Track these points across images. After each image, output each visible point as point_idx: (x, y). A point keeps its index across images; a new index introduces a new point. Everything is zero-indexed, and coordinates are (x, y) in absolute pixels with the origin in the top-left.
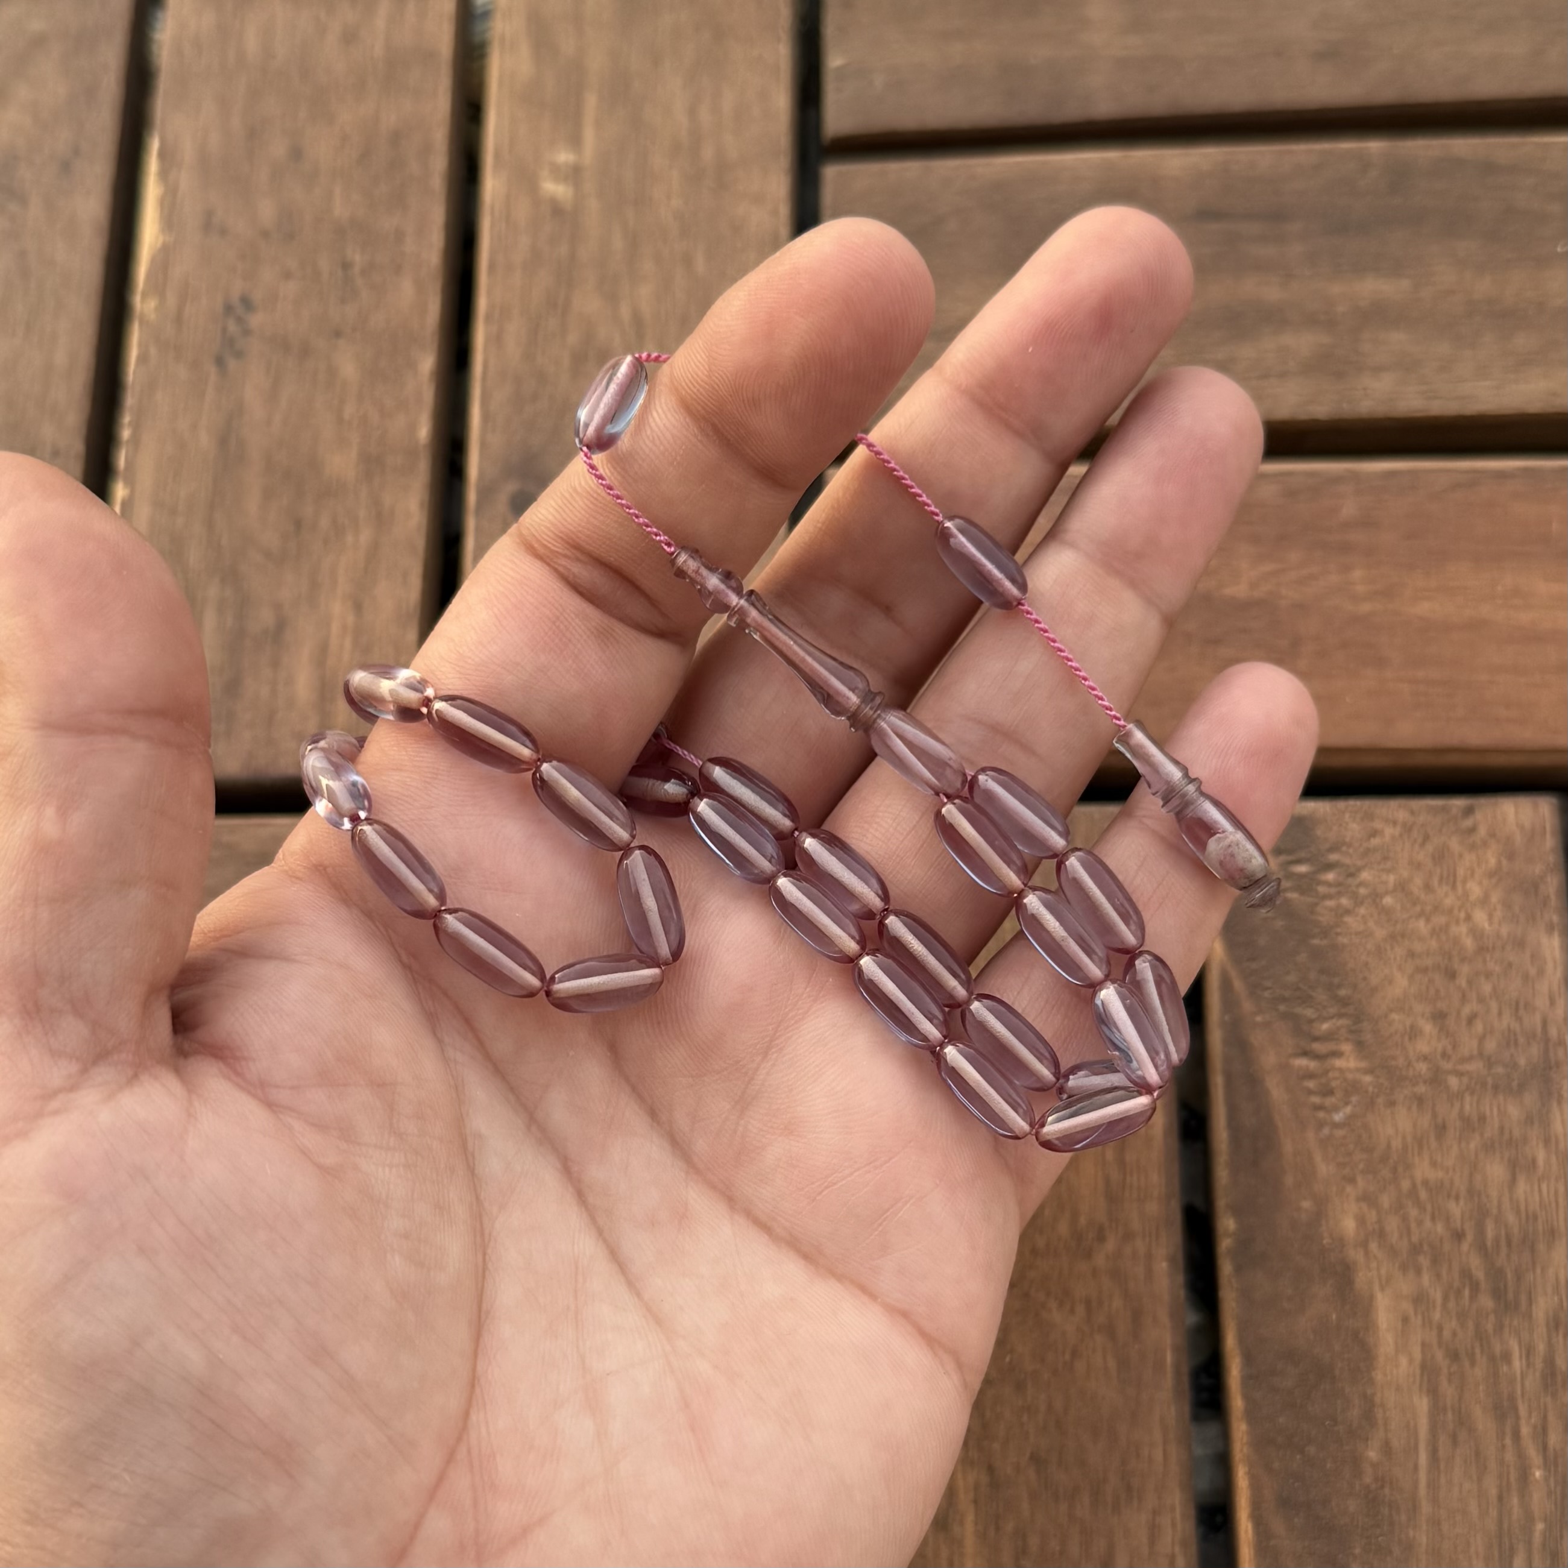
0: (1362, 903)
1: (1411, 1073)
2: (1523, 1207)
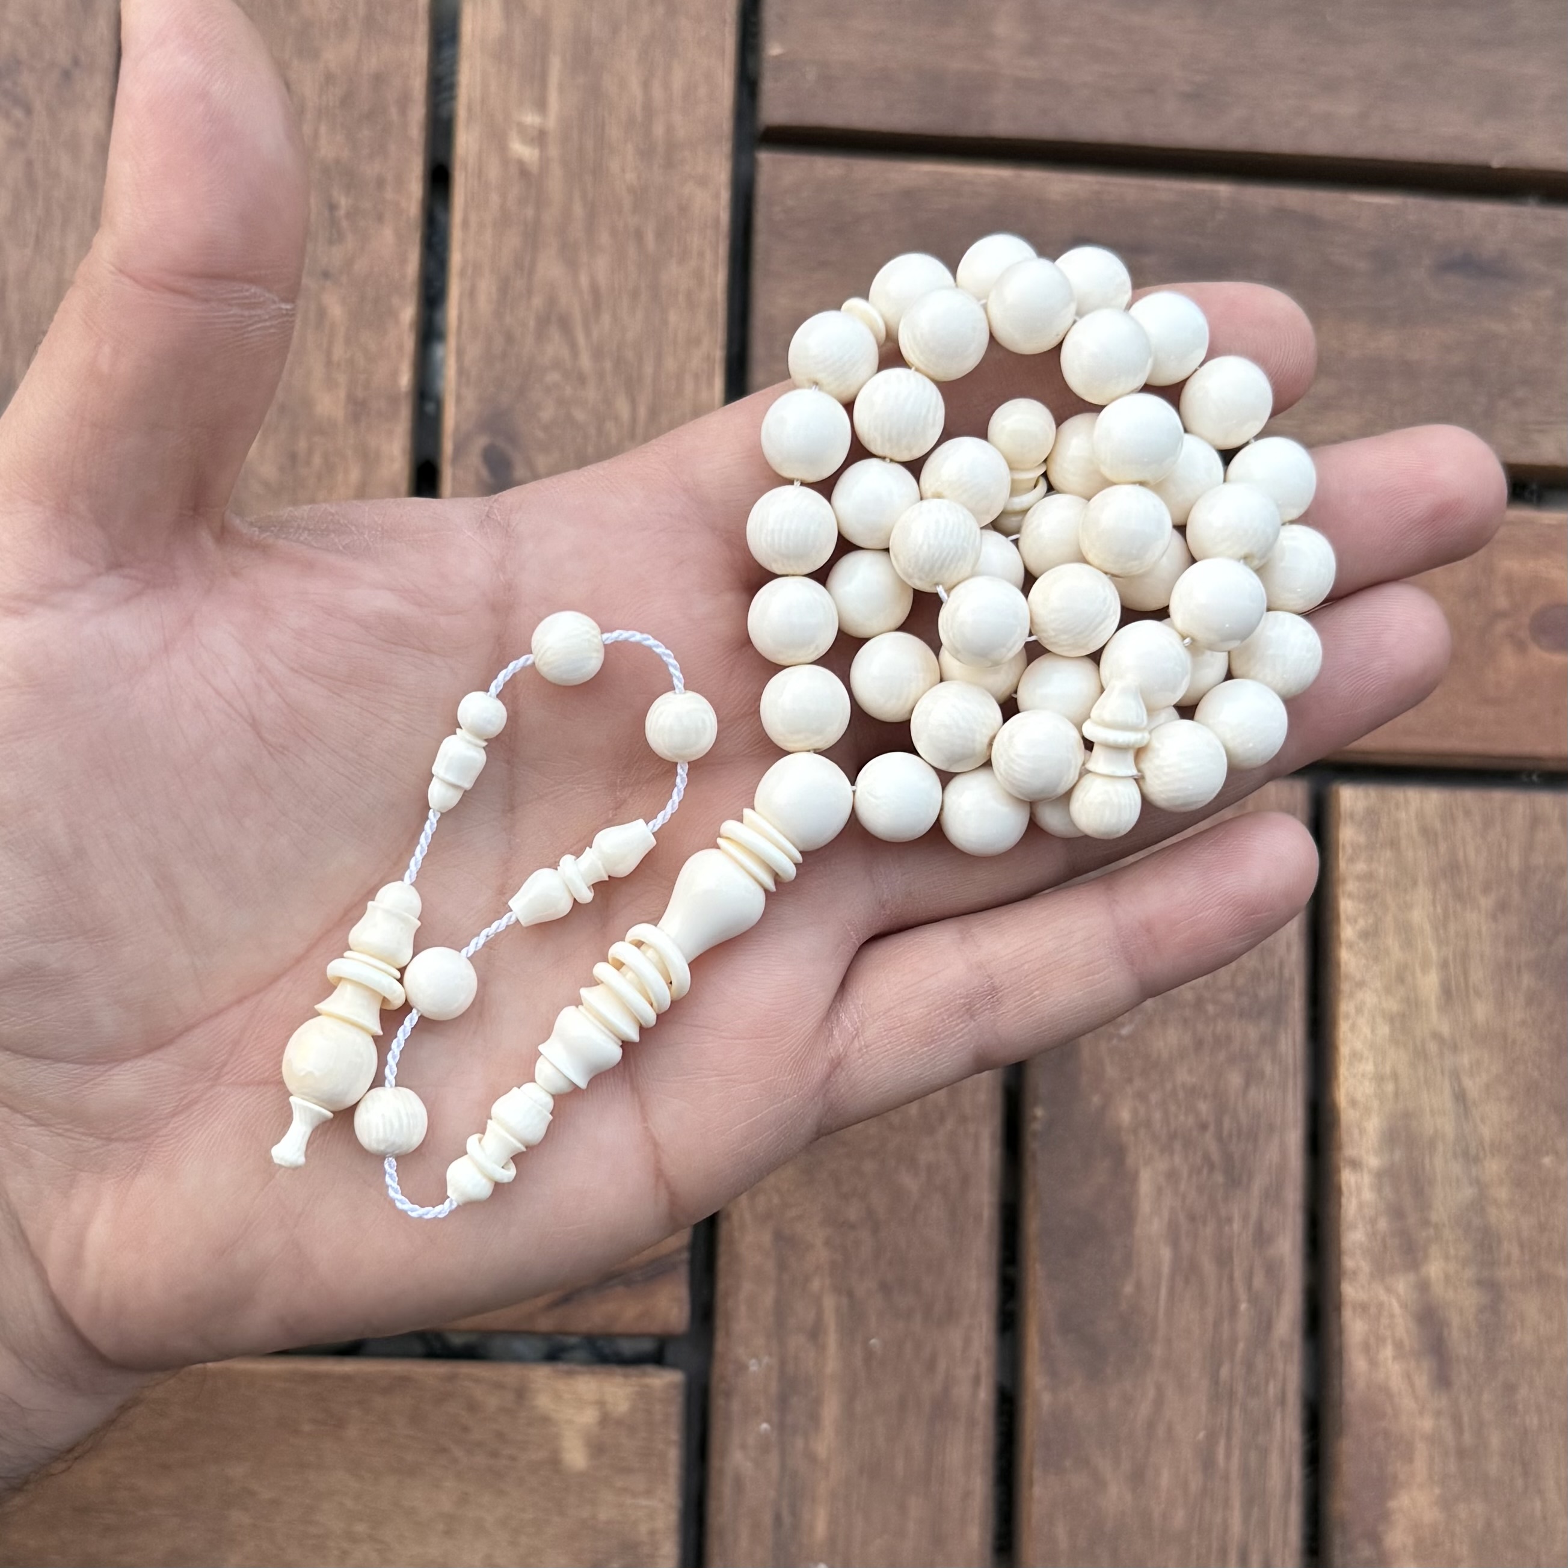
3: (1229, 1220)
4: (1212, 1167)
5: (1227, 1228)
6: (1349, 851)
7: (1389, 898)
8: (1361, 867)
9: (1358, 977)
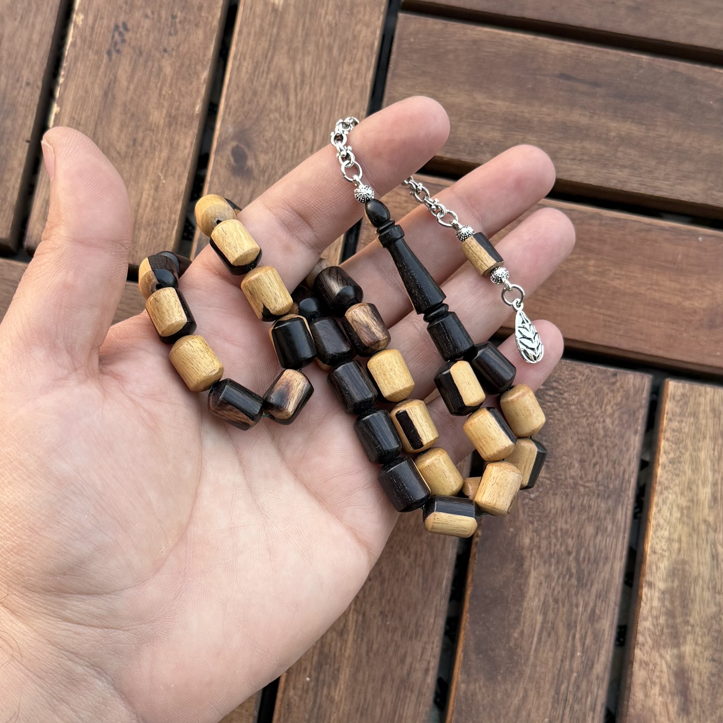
0: (562, 408)
1: (566, 483)
2: (597, 547)
3: (577, 606)
4: (571, 576)
5: (575, 610)
6: (670, 415)
7: (689, 443)
8: (675, 425)
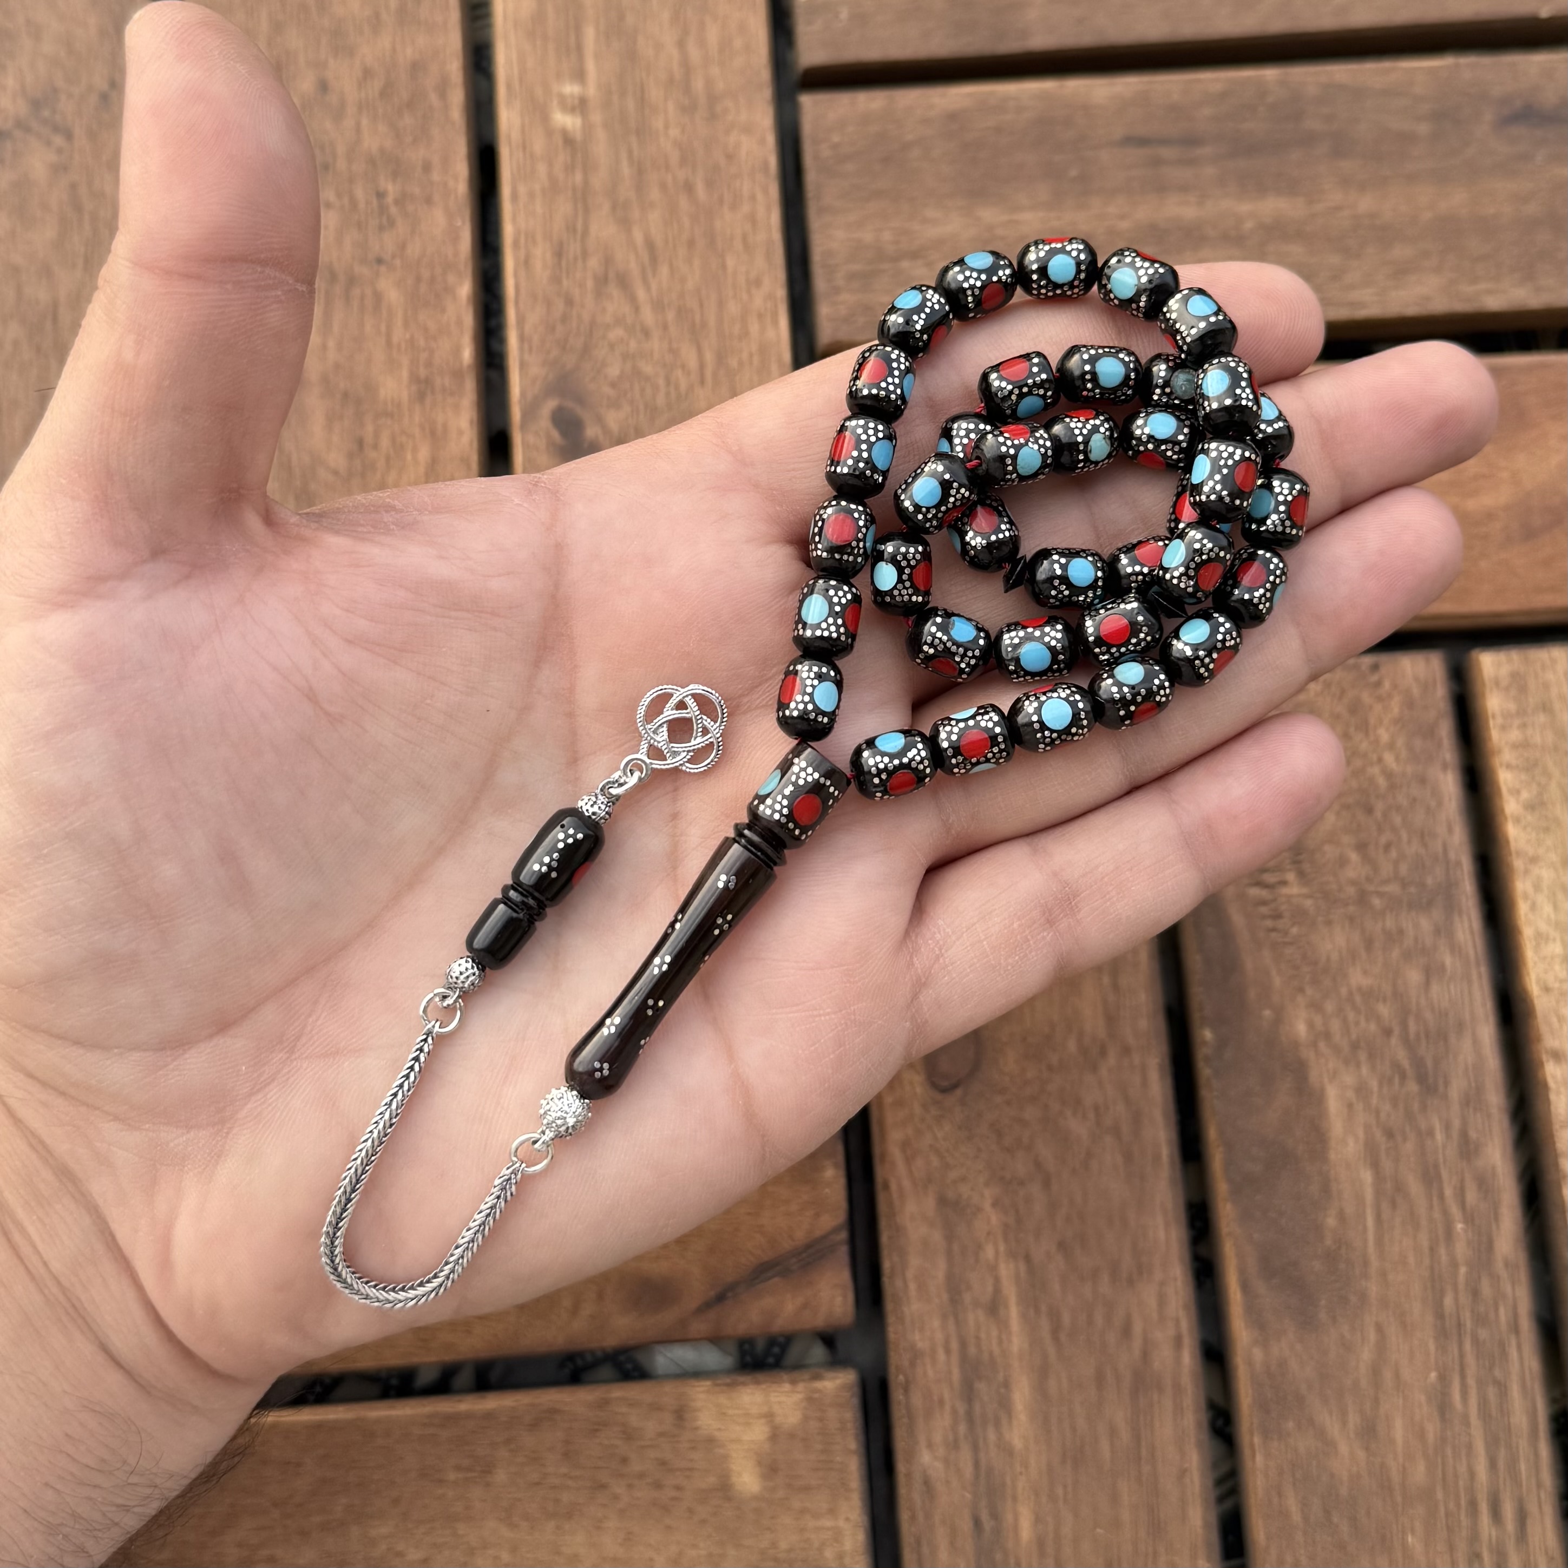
9: (1531, 851)
